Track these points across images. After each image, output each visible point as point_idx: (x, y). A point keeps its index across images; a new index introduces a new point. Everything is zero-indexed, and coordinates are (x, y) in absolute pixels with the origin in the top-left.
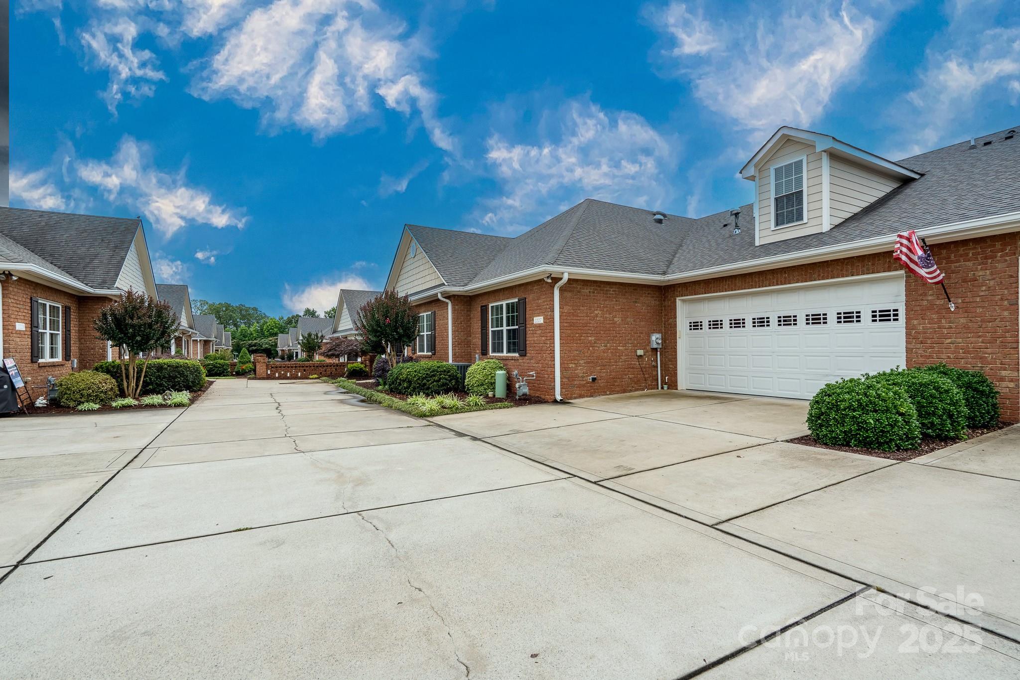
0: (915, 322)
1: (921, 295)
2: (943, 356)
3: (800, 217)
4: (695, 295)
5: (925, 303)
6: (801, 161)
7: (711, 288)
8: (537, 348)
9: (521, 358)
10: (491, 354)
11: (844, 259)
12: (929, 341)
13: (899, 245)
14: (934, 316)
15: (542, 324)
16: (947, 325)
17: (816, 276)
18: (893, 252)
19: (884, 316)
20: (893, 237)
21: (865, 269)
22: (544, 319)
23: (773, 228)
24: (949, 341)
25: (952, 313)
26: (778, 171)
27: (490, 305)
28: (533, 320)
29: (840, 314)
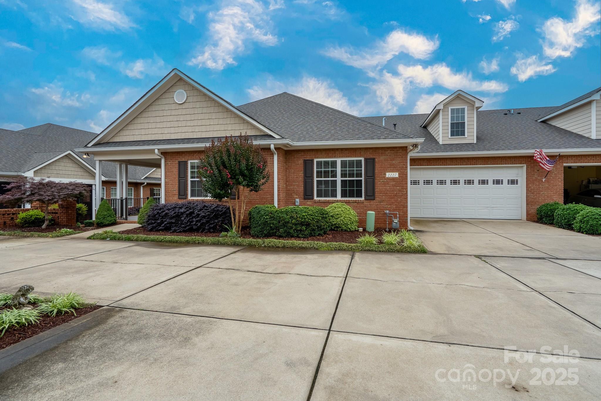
0: (531, 185)
1: (533, 175)
2: (540, 198)
3: (463, 134)
4: (420, 166)
5: (534, 178)
6: (464, 108)
7: (431, 163)
8: (390, 195)
9: (366, 201)
10: (315, 198)
11: (502, 157)
12: (535, 193)
13: (537, 155)
14: (537, 183)
15: (397, 177)
16: (542, 187)
17: (489, 163)
18: (534, 156)
19: (513, 182)
20: (533, 151)
21: (511, 162)
22: (399, 174)
23: (450, 137)
24: (542, 193)
25: (544, 182)
26: (452, 110)
27: (315, 160)
28: (385, 174)
29: (494, 180)
